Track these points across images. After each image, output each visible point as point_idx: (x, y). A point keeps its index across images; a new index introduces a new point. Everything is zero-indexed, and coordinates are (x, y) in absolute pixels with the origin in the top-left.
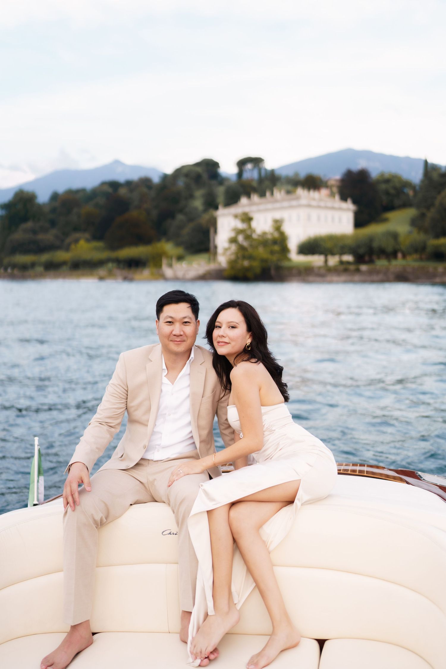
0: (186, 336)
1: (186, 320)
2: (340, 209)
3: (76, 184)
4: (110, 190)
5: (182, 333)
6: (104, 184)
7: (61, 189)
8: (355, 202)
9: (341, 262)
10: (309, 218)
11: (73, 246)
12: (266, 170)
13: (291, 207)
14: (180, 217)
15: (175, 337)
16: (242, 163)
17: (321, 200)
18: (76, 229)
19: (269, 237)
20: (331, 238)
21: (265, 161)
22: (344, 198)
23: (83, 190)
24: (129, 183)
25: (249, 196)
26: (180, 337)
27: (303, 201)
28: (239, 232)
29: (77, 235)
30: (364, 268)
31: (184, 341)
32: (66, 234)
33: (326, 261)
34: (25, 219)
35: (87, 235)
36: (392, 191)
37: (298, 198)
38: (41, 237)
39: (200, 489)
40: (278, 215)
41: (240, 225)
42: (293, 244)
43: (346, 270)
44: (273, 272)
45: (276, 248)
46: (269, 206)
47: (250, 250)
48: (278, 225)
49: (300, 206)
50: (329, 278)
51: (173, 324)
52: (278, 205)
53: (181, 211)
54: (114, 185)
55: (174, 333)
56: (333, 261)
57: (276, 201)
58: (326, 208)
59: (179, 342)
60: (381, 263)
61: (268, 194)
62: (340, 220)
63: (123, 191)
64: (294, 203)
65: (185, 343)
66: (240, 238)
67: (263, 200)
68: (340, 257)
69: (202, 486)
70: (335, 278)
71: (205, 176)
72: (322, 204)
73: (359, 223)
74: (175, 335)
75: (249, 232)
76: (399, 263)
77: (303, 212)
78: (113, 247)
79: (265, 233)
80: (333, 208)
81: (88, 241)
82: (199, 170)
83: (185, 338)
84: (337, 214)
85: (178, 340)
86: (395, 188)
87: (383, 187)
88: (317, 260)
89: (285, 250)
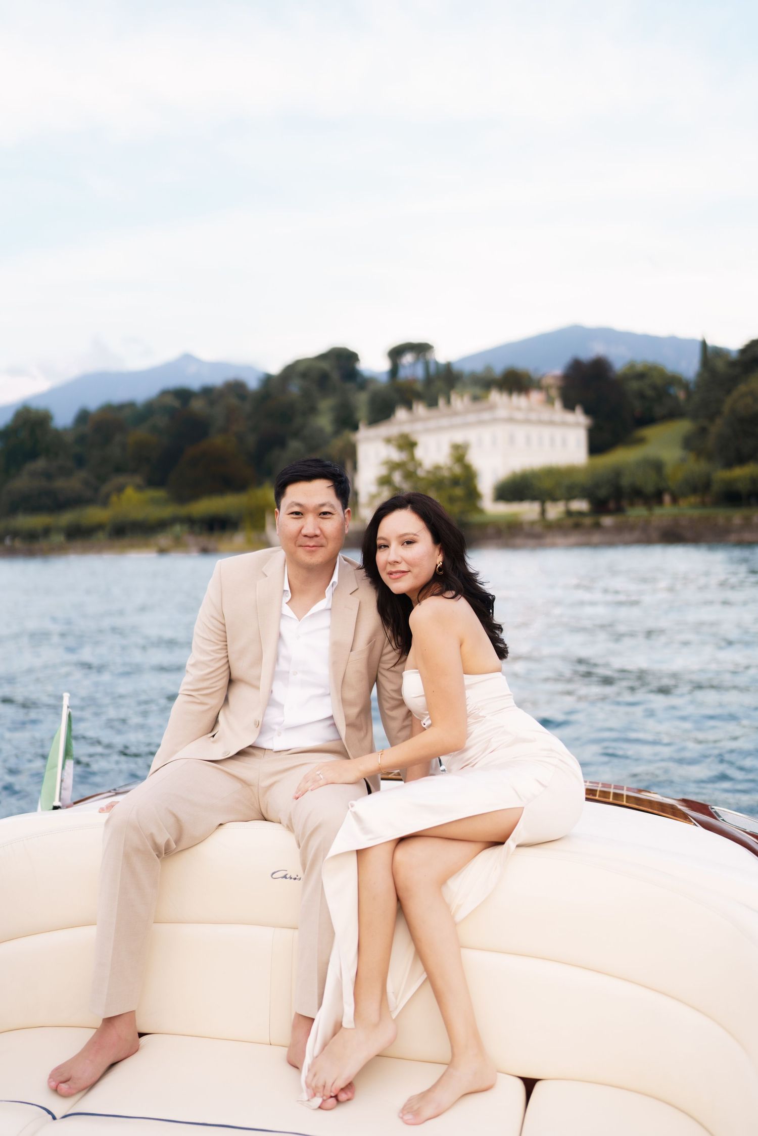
0: (326, 538)
1: (325, 509)
2: (564, 424)
3: (119, 396)
4: (176, 403)
5: (318, 532)
6: (165, 393)
7: (94, 403)
8: (587, 412)
9: (569, 513)
10: (512, 440)
11: (114, 498)
12: (437, 363)
13: (481, 423)
14: (295, 445)
15: (306, 539)
16: (396, 354)
17: (530, 409)
18: (119, 469)
19: (446, 473)
20: (551, 473)
21: (435, 348)
22: (569, 406)
23: (131, 405)
24: (207, 392)
25: (409, 406)
26: (316, 539)
27: (502, 413)
28: (394, 466)
29: (120, 479)
30: (607, 521)
31: (322, 546)
32: (102, 479)
33: (543, 512)
34: (33, 455)
35: (138, 479)
36: (650, 393)
37: (492, 408)
38: (60, 484)
39: (349, 812)
40: (459, 437)
41: (396, 455)
42: (486, 485)
43: (577, 526)
45: (459, 492)
46: (444, 422)
48: (459, 453)
49: (495, 421)
50: (548, 540)
51: (302, 516)
52: (458, 420)
53: (296, 434)
54: (183, 395)
55: (304, 532)
56: (555, 511)
57: (456, 414)
58: (540, 422)
59: (313, 548)
60: (637, 513)
61: (441, 402)
62: (564, 442)
63: (197, 405)
64: (486, 416)
65: (323, 549)
66: (397, 477)
67: (433, 412)
68: (566, 505)
69: (352, 806)
70: (560, 540)
71: (335, 376)
72: (533, 416)
73: (596, 447)
74: (305, 536)
75: (411, 467)
76: (666, 512)
77: (501, 431)
78: (182, 497)
79: (438, 468)
80: (551, 423)
81: (139, 488)
82: (325, 365)
83: (323, 541)
84: (558, 433)
85: (312, 544)
86: (654, 387)
87: (634, 385)
88: (528, 510)
89: (473, 495)
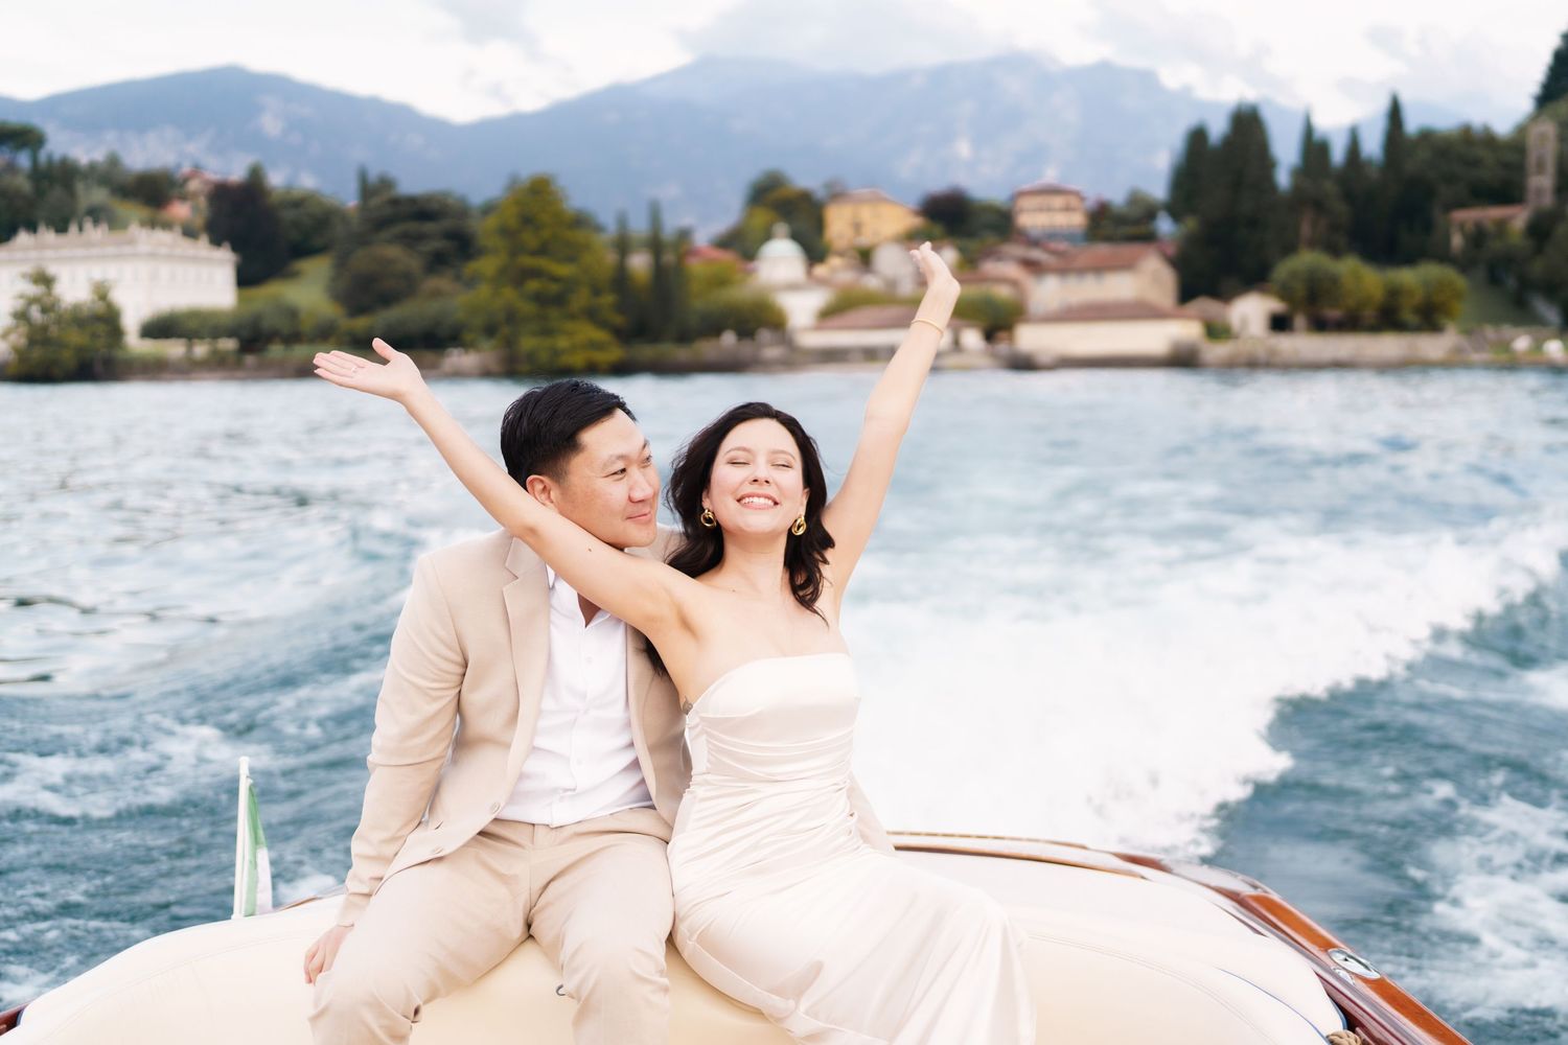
2: (209, 261)
8: (235, 249)
9: (215, 353)
10: (155, 277)
13: (121, 257)
15: (639, 506)
17: (175, 245)
19: (85, 312)
20: (195, 315)
22: (216, 241)
26: (650, 502)
27: (143, 247)
28: (32, 301)
30: (250, 359)
33: (190, 350)
37: (131, 242)
40: (99, 272)
41: (33, 290)
42: (131, 324)
44: (99, 368)
45: (101, 328)
46: (80, 252)
47: (54, 331)
48: (102, 292)
49: (135, 256)
52: (95, 251)
56: (201, 350)
57: (92, 244)
58: (185, 259)
59: (649, 517)
60: (276, 352)
61: (73, 227)
62: (211, 280)
64: (127, 249)
66: (35, 313)
67: (64, 239)
68: (213, 344)
70: (206, 375)
72: (178, 251)
74: (639, 502)
75: (47, 301)
77: (144, 268)
79: (76, 308)
80: (195, 260)
84: (204, 269)
85: (648, 511)
87: (290, 214)
88: (174, 349)
89: (116, 332)
